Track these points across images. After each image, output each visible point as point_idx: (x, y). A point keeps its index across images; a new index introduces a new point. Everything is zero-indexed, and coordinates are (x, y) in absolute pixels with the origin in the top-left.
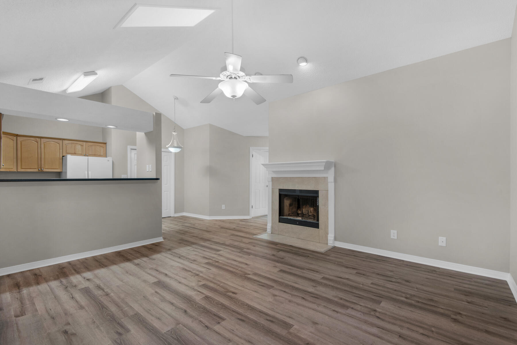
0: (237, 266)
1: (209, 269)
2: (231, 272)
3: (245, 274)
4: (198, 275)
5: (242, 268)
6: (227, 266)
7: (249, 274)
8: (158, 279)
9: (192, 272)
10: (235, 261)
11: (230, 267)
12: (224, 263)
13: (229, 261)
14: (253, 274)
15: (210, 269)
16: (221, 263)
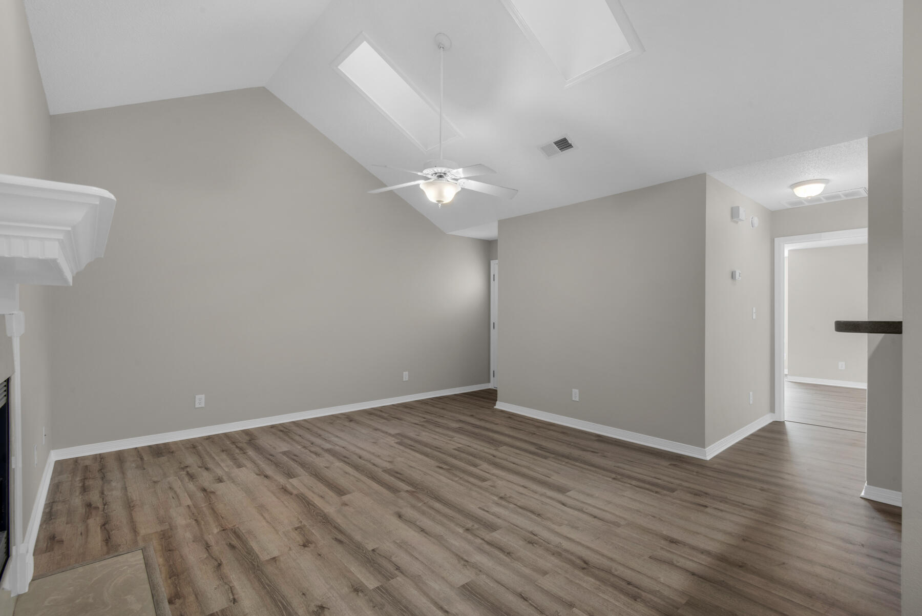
0: (423, 513)
1: (484, 510)
2: (438, 499)
3: (414, 492)
4: (501, 498)
5: (413, 507)
6: (445, 516)
7: (407, 491)
8: (567, 496)
9: (515, 505)
10: (423, 530)
11: (438, 511)
12: (452, 525)
13: (438, 529)
14: (400, 492)
15: (480, 508)
16: (457, 524)
